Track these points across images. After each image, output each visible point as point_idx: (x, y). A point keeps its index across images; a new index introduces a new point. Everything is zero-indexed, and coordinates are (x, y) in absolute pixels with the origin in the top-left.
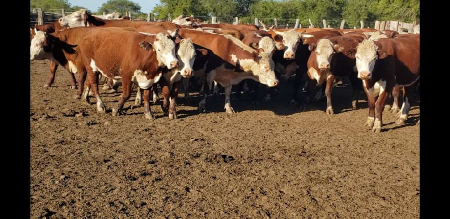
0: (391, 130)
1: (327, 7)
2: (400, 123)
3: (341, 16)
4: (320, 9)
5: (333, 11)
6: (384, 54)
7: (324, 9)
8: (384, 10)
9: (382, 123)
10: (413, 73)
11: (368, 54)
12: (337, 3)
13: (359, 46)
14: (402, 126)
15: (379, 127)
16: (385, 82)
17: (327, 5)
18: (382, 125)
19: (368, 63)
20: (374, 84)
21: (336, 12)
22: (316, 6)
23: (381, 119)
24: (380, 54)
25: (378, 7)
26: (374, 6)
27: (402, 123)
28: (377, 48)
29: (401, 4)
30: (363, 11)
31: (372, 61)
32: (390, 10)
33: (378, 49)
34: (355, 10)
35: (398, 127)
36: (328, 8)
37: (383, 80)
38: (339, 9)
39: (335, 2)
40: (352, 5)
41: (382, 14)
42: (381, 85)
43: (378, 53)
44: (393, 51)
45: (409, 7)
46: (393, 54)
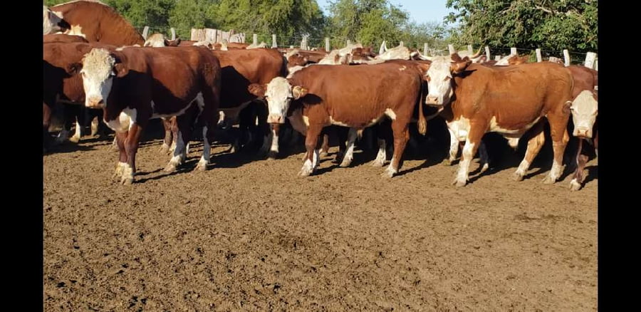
0: (150, 181)
1: (147, 8)
2: (170, 169)
3: (167, 23)
4: (137, 11)
5: (156, 15)
6: (124, 70)
7: (142, 11)
8: (226, 16)
9: (134, 171)
10: (180, 97)
11: (99, 71)
12: (161, 5)
13: (86, 58)
14: (173, 174)
15: (131, 177)
16: (134, 111)
17: (145, 6)
18: (135, 173)
19: (99, 85)
20: (119, 115)
21: (161, 18)
22: (130, 7)
23: (133, 165)
24: (118, 69)
25: (219, 12)
26: (213, 11)
27: (173, 169)
28: (114, 61)
29: (248, 10)
30: (197, 16)
31: (106, 80)
32: (234, 17)
33: (115, 64)
34: (186, 16)
35: (166, 176)
36: (148, 11)
37: (131, 108)
38: (164, 13)
39: (157, 3)
40: (183, 7)
41: (225, 22)
42: (129, 114)
43: (114, 69)
44: (145, 66)
45: (258, 13)
46: (145, 71)
